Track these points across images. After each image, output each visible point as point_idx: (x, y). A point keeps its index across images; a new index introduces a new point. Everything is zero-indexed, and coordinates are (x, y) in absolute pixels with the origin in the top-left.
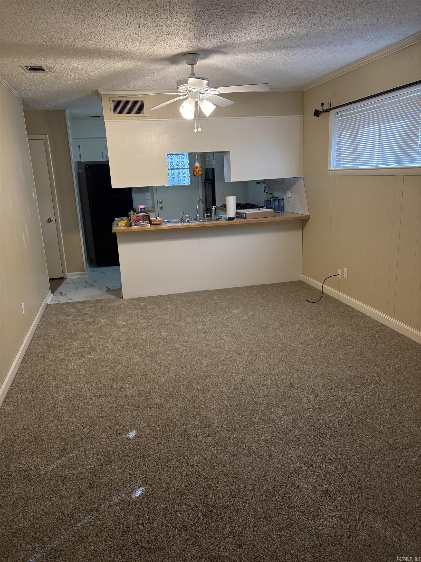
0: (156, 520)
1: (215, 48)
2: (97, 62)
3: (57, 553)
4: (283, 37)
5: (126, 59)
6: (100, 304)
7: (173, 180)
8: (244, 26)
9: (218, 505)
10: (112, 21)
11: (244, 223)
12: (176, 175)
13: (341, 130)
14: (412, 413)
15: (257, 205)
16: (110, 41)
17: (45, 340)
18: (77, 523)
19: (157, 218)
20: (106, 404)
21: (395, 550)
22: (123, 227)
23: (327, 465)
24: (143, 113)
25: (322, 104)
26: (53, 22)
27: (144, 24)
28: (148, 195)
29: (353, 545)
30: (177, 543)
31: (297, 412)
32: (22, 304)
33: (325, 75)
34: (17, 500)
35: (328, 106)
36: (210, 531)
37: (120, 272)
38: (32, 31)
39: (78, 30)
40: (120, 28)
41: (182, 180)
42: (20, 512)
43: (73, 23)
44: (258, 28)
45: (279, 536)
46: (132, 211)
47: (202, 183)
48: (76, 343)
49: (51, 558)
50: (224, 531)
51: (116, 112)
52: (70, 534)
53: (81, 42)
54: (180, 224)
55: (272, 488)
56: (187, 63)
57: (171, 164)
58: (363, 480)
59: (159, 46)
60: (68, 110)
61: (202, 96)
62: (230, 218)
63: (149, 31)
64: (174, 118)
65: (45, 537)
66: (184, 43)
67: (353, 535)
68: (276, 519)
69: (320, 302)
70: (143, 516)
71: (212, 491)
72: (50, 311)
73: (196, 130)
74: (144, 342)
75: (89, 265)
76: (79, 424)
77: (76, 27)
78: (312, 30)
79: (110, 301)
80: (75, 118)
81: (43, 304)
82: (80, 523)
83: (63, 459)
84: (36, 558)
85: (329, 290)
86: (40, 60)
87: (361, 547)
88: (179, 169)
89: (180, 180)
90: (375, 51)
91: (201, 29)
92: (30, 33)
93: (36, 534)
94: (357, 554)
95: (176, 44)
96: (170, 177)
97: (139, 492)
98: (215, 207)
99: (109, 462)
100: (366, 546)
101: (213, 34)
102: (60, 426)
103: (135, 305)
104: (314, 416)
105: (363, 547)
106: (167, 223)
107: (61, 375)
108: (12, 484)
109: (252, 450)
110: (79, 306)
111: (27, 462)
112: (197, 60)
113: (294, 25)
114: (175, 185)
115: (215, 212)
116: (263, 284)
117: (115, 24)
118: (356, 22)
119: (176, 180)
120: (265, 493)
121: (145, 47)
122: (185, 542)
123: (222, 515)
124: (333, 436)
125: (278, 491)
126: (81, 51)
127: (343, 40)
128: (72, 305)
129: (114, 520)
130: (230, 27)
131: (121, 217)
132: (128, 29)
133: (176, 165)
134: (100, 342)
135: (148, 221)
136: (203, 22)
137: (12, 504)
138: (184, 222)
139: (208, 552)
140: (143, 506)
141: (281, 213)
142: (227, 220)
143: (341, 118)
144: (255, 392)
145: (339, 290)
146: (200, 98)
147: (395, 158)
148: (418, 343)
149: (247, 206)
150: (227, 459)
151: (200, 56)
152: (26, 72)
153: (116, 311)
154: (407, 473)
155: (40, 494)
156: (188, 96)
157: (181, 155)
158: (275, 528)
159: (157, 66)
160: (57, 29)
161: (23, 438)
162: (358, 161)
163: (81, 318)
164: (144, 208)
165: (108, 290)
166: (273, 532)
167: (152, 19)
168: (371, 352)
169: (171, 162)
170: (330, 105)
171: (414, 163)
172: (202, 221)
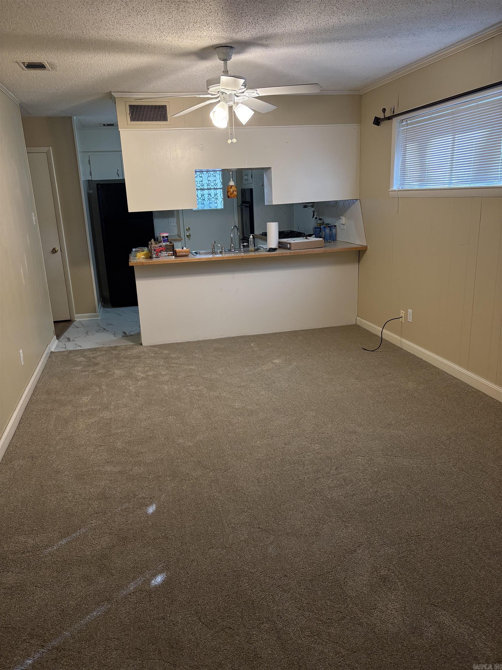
0: (179, 613)
1: (254, 39)
2: (109, 57)
3: (59, 653)
4: (337, 26)
5: (145, 53)
6: (115, 352)
7: (202, 202)
8: (288, 12)
9: (254, 595)
10: (127, 5)
11: (288, 254)
12: (206, 196)
13: (406, 142)
14: (490, 485)
15: (304, 233)
16: (125, 31)
17: (48, 394)
18: (84, 617)
19: (183, 249)
20: (120, 472)
21: (468, 650)
22: (143, 259)
23: (387, 547)
24: (166, 121)
25: (384, 110)
26: (54, 6)
27: (166, 9)
28: (173, 221)
29: (417, 644)
30: (205, 641)
31: (350, 483)
32: (20, 352)
33: (387, 74)
34: (12, 588)
35: (391, 112)
36: (245, 626)
37: (139, 314)
38: (29, 17)
39: (85, 16)
40: (137, 14)
41: (213, 202)
42: (16, 602)
43: (79, 8)
44: (306, 15)
45: (327, 634)
46: (153, 240)
47: (238, 206)
48: (85, 399)
49: (52, 659)
50: (262, 627)
51: (133, 119)
52: (75, 630)
53: (90, 32)
54: (211, 256)
55: (320, 575)
56: (219, 58)
57: (201, 183)
58: (429, 565)
59: (184, 37)
60: (75, 117)
61: (238, 99)
62: (272, 248)
63: (173, 18)
64: (203, 127)
65: (45, 633)
66: (215, 33)
67: (418, 633)
68: (324, 612)
69: (379, 350)
70: (164, 608)
71: (247, 578)
72: (54, 360)
73: (229, 141)
74: (167, 398)
75: (102, 305)
76: (88, 497)
77: (83, 13)
78: (371, 17)
79: (126, 349)
80: (83, 127)
81: (46, 352)
82: (88, 617)
83: (68, 539)
84: (35, 659)
85: (390, 336)
86: (40, 54)
87: (427, 647)
88: (210, 189)
89: (212, 203)
90: (449, 45)
91: (237, 16)
92: (27, 20)
93: (34, 630)
94: (422, 656)
95: (205, 34)
96: (199, 199)
97: (159, 579)
98: (252, 236)
99: (124, 542)
100: (433, 645)
101: (251, 22)
102: (65, 499)
103: (156, 353)
104: (371, 487)
105: (430, 647)
106: (195, 254)
107: (67, 438)
108: (6, 568)
109: (296, 528)
110: (90, 354)
111: (25, 542)
112: (232, 55)
113: (350, 11)
114: (206, 208)
115: (253, 241)
116: (311, 328)
117: (131, 9)
118: (426, 8)
119: (206, 202)
120: (311, 581)
121: (168, 38)
122: (214, 641)
123: (260, 607)
124: (394, 512)
125: (327, 578)
126: (90, 43)
127: (410, 30)
128: (81, 352)
129: (129, 613)
130: (271, 13)
131: (140, 248)
132: (147, 15)
133: (207, 185)
134: (114, 397)
135: (171, 252)
136: (239, 6)
137: (6, 593)
138: (215, 254)
139: (242, 652)
140: (164, 596)
141: (332, 243)
142: (268, 251)
143: (406, 127)
144: (300, 458)
145: (401, 336)
146: (235, 102)
147: (472, 176)
148: (497, 400)
149: (292, 234)
150: (266, 539)
151: (235, 49)
152: (23, 70)
153: (133, 361)
154: (483, 557)
155: (40, 581)
156: (220, 99)
157: (212, 173)
158: (323, 623)
159: (183, 62)
160: (60, 15)
161: (20, 513)
162: (427, 179)
163: (91, 369)
164: (167, 237)
165: (124, 335)
166: (320, 628)
167: (176, 3)
168: (440, 410)
169: (200, 181)
170: (394, 111)
171: (495, 182)
172: (237, 253)
